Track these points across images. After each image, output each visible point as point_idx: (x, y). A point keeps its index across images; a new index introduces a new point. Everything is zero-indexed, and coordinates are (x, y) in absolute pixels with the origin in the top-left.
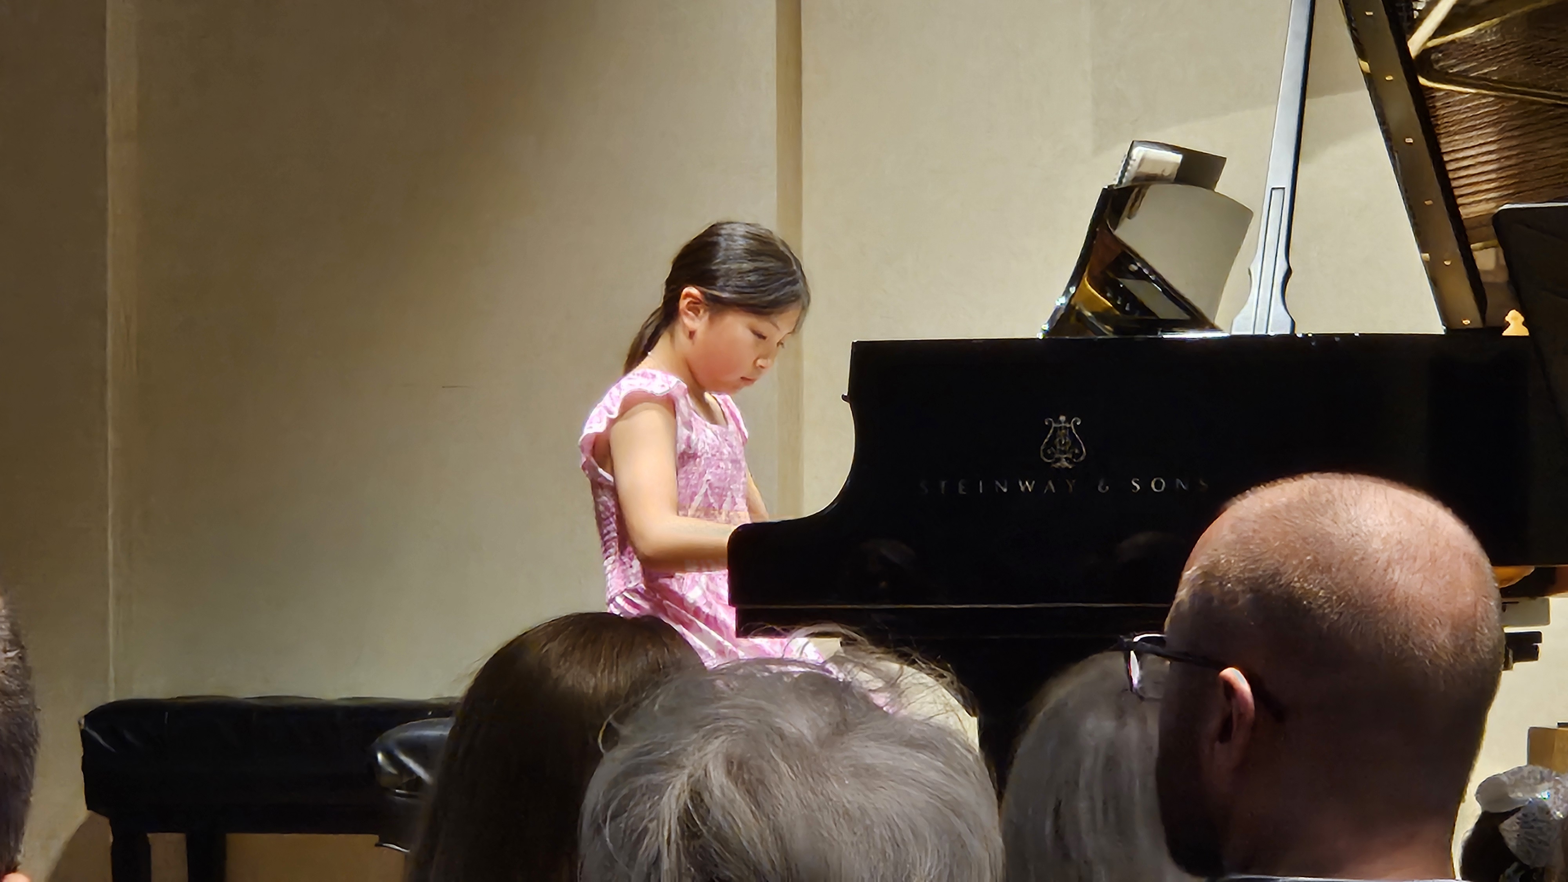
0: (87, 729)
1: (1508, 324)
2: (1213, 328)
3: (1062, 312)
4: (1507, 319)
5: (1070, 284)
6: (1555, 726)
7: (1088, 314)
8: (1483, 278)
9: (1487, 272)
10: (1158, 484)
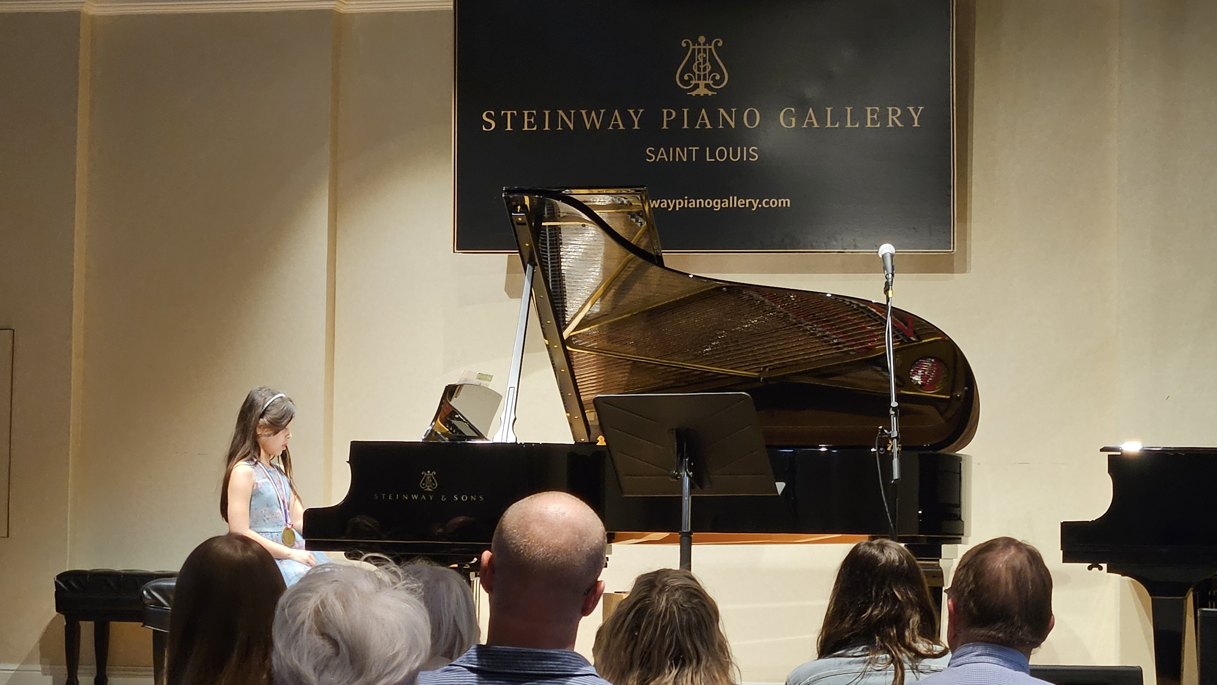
0: (57, 581)
1: (598, 441)
2: (486, 439)
3: (429, 432)
4: (598, 439)
5: (432, 422)
6: (613, 593)
7: (439, 433)
8: (590, 424)
9: (591, 421)
10: (464, 498)
